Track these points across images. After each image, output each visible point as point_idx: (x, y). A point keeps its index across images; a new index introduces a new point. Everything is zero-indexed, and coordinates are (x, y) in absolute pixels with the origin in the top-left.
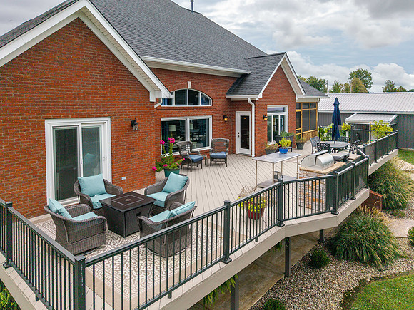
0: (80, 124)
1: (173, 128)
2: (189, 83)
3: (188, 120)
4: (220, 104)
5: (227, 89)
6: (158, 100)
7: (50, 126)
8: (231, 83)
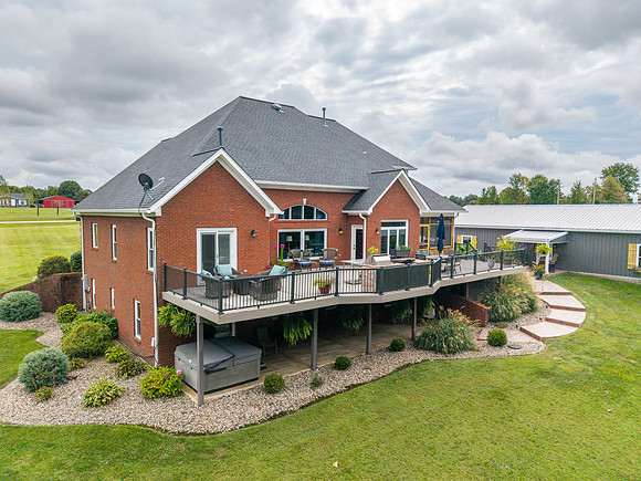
0: (217, 231)
1: (290, 239)
2: (305, 200)
3: (303, 232)
4: (335, 218)
5: (343, 205)
6: (272, 215)
7: (200, 232)
8: (349, 198)
